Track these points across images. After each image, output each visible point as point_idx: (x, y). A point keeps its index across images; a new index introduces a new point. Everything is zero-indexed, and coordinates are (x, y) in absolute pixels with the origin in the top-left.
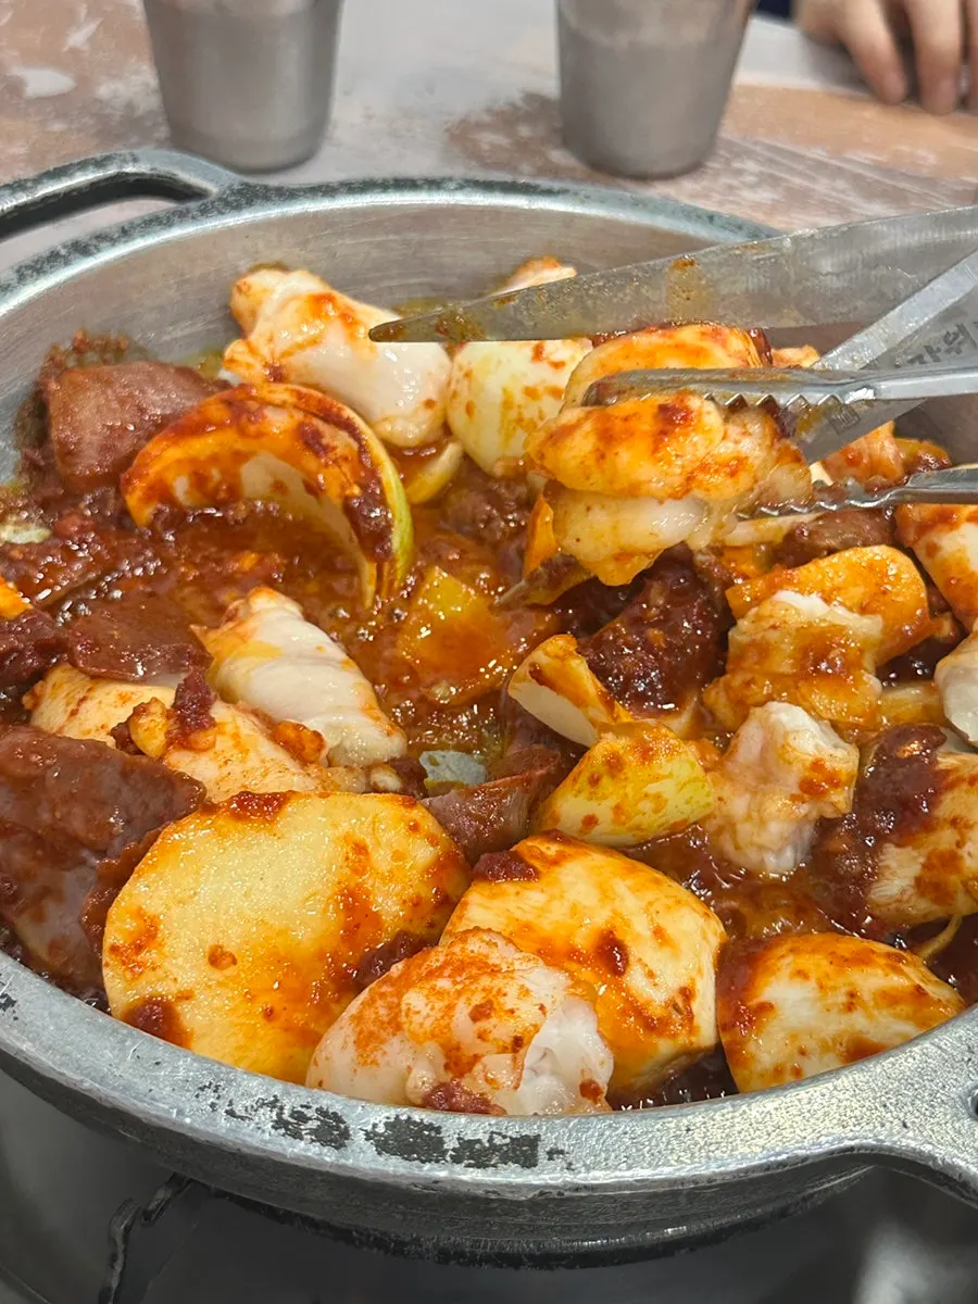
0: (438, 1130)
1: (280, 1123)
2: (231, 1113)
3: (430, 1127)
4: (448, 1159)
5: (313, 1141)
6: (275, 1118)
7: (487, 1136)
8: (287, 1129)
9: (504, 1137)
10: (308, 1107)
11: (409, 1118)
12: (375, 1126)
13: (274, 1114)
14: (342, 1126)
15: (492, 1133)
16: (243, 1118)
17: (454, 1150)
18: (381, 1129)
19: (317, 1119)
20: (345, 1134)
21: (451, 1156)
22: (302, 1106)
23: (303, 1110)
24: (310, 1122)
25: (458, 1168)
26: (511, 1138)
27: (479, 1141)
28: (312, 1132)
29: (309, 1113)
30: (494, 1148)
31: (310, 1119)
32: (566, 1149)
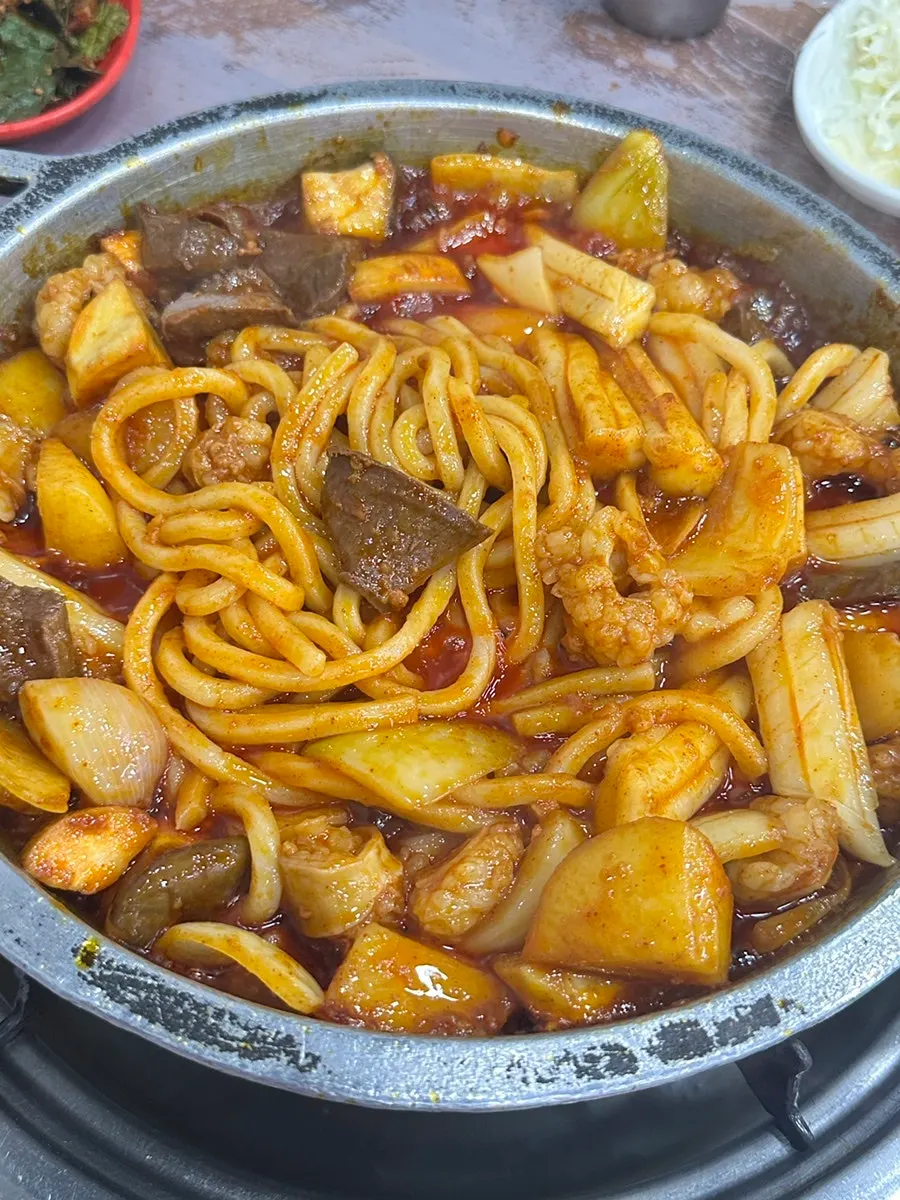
0: (696, 1023)
1: (580, 1072)
2: (540, 1080)
3: (689, 1023)
4: (716, 1044)
5: (613, 1075)
6: (575, 1068)
7: (733, 1013)
8: (589, 1074)
9: (746, 1007)
10: (594, 1048)
11: (671, 1023)
12: (650, 1041)
13: (572, 1064)
14: (627, 1052)
15: (736, 1008)
16: (552, 1080)
17: (716, 1035)
18: (656, 1042)
19: (606, 1055)
20: (633, 1059)
21: (718, 1042)
22: (589, 1049)
23: (592, 1052)
24: (602, 1060)
25: (729, 1049)
26: (751, 1006)
27: (730, 1019)
28: (608, 1068)
29: (598, 1052)
30: (744, 1020)
31: (600, 1057)
32: (793, 997)
